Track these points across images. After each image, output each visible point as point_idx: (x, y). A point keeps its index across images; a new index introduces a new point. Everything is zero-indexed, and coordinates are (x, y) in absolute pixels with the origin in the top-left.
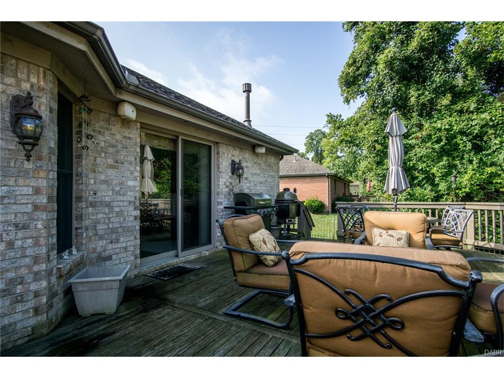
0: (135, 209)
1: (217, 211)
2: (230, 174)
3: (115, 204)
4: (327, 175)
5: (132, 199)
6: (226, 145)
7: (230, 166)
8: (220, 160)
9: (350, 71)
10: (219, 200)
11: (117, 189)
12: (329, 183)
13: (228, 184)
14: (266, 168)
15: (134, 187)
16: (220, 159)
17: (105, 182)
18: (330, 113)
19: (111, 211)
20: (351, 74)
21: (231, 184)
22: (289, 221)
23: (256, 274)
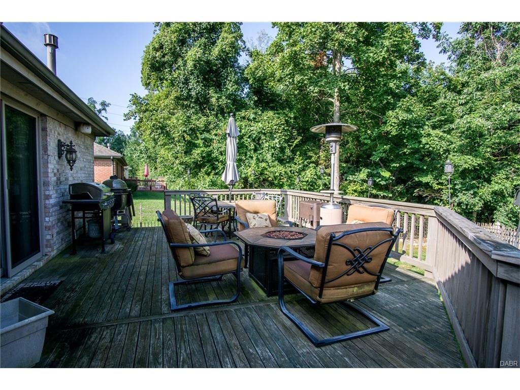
1: (45, 207)
2: (57, 158)
4: (112, 158)
6: (53, 119)
7: (57, 148)
8: (48, 140)
9: (157, 55)
10: (47, 193)
12: (114, 167)
13: (55, 171)
14: (84, 150)
16: (48, 137)
18: (135, 94)
20: (157, 59)
21: (58, 170)
22: (119, 212)
23: (204, 264)
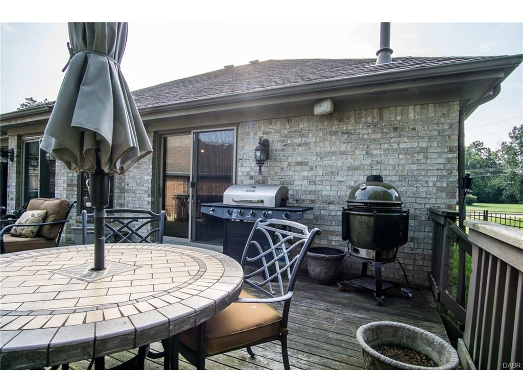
0: (148, 197)
3: (137, 192)
5: (146, 189)
11: (139, 182)
15: (148, 180)
17: (133, 177)
19: (135, 197)
